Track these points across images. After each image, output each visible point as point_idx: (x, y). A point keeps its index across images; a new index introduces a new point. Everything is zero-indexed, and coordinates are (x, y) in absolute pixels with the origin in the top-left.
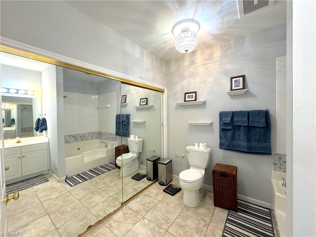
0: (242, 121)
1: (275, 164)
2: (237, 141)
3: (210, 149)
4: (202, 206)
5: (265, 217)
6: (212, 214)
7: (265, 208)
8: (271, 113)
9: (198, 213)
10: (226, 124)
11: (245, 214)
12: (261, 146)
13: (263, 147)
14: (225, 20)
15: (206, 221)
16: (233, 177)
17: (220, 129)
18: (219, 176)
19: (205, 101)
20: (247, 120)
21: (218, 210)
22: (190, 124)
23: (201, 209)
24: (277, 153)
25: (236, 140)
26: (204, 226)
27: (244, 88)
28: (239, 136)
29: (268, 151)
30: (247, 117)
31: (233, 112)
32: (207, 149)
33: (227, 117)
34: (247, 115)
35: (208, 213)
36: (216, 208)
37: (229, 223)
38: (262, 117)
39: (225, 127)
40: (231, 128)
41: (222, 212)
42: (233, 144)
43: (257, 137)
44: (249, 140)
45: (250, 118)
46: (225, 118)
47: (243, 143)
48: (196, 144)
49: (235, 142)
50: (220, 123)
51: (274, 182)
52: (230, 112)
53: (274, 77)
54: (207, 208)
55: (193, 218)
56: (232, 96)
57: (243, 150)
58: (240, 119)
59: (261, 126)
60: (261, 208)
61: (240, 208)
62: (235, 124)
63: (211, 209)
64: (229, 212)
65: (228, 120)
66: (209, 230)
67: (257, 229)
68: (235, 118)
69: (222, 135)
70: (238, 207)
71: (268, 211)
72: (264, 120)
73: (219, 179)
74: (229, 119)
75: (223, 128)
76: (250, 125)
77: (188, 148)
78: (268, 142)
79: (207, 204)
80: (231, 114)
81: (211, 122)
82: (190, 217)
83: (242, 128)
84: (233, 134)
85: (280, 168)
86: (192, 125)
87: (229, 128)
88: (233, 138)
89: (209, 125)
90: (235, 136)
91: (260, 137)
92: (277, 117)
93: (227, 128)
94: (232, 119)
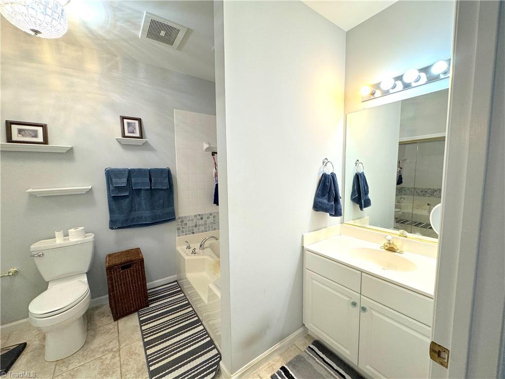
0: (142, 183)
1: (178, 229)
2: (137, 212)
3: (93, 235)
4: (94, 336)
5: (176, 290)
6: (117, 332)
7: (172, 283)
8: (172, 172)
9: (93, 351)
10: (119, 189)
11: (157, 302)
12: (165, 212)
13: (167, 213)
14: (119, 24)
15: (112, 349)
16: (141, 262)
17: (108, 197)
18: (119, 271)
19: (72, 148)
20: (149, 181)
21: (122, 322)
22: (32, 195)
23: (95, 341)
24: (180, 216)
25: (135, 211)
26: (114, 357)
27: (141, 137)
28: (140, 204)
29: (172, 216)
30: (149, 177)
31: (130, 170)
32: (86, 236)
33: (120, 178)
34: (149, 175)
35: (110, 336)
36: (119, 321)
37: (144, 325)
38: (165, 178)
39: (118, 194)
40: (128, 194)
41: (130, 320)
42: (131, 217)
43: (160, 202)
44: (152, 208)
45: (152, 179)
46: (116, 180)
47: (146, 213)
48: (57, 234)
49: (135, 214)
50: (109, 188)
51: (178, 248)
52: (124, 170)
53: (173, 131)
54: (104, 333)
55: (87, 364)
56: (125, 146)
57: (147, 221)
58: (140, 180)
59: (165, 188)
60: (170, 285)
61: (151, 299)
62: (134, 188)
63: (112, 329)
64: (138, 314)
65: (123, 182)
66: (123, 355)
67: (174, 307)
68: (133, 179)
69: (114, 207)
70: (149, 299)
71: (176, 283)
72: (167, 181)
73: (120, 275)
74: (125, 180)
75: (115, 195)
76: (152, 188)
77: (35, 246)
78: (171, 206)
79: (101, 328)
80: (127, 172)
81: (90, 187)
82: (79, 369)
83: (143, 192)
84: (132, 202)
85: (183, 232)
86: (38, 196)
87: (125, 194)
88: (131, 209)
89: (85, 193)
90: (133, 205)
91: (164, 202)
92: (177, 177)
93: (121, 195)
94: (129, 180)
